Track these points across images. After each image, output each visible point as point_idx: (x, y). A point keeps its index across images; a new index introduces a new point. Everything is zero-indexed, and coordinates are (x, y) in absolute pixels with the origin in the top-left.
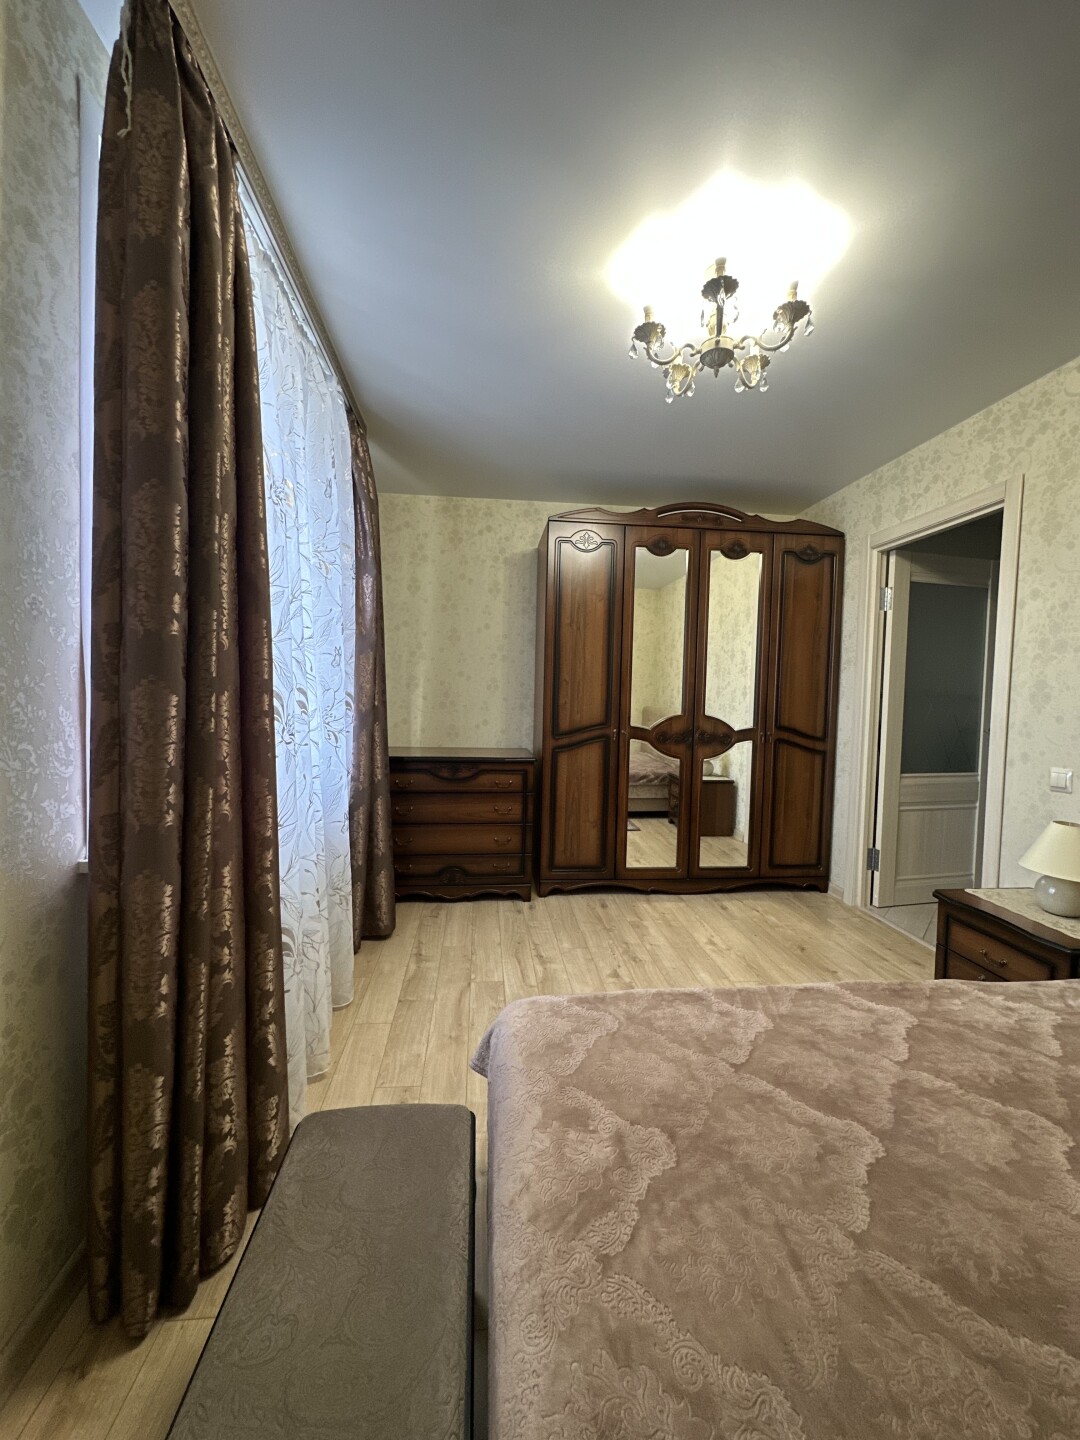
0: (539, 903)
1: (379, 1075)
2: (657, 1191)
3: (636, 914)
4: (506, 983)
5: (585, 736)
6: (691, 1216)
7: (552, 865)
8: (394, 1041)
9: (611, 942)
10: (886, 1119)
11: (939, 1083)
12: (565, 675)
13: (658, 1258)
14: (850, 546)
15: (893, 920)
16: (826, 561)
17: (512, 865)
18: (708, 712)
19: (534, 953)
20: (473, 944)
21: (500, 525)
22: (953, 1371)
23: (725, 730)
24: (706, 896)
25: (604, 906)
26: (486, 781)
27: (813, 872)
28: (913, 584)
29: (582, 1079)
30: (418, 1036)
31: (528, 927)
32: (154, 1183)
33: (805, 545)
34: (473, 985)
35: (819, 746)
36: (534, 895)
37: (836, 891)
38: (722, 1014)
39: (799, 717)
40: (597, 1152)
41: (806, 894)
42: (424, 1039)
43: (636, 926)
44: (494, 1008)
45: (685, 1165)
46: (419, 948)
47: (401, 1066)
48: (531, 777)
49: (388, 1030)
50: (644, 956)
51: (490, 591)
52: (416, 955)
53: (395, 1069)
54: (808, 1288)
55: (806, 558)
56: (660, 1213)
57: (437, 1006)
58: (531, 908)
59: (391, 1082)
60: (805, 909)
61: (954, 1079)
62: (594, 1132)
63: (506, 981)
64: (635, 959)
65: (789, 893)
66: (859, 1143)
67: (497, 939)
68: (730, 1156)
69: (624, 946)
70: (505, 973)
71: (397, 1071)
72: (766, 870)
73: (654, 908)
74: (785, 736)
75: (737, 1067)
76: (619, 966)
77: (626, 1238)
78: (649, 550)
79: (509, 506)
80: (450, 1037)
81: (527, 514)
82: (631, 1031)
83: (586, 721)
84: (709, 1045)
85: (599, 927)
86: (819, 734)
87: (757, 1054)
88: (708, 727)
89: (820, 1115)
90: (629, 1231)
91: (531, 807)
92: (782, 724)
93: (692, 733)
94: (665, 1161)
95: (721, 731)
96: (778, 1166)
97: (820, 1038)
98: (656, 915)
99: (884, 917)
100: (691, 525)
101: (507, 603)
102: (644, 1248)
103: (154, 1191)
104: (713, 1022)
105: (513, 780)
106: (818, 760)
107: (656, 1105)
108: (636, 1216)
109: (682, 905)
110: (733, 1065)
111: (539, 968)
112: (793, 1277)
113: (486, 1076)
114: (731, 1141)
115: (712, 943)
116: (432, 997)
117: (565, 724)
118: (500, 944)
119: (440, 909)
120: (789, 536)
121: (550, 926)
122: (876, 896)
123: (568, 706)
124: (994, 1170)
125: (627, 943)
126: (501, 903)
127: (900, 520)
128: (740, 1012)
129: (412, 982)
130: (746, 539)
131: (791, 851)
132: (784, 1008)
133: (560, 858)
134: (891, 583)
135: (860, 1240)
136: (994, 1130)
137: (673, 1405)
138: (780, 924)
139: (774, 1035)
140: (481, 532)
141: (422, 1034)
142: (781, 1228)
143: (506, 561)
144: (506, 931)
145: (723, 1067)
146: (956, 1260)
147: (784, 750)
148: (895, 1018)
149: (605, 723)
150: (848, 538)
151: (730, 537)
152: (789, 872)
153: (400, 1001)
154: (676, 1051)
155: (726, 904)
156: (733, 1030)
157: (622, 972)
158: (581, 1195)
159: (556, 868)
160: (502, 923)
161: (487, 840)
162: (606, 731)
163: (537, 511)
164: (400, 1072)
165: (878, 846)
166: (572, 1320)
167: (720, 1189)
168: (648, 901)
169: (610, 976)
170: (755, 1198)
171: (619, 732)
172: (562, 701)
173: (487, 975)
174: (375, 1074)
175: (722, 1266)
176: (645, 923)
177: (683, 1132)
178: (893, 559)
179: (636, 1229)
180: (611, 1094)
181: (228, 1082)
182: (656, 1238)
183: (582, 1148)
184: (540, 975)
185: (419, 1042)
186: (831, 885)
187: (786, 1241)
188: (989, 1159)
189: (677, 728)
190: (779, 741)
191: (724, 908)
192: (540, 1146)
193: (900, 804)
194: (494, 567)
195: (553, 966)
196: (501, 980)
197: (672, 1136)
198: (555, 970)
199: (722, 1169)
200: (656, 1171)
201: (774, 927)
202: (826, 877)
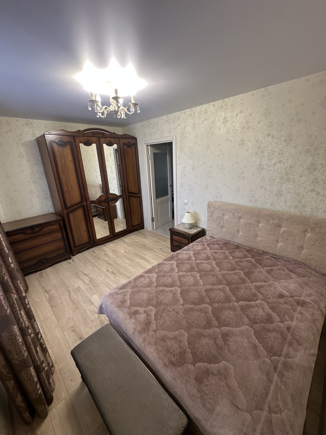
0: (74, 258)
1: (61, 328)
2: (156, 316)
3: (104, 251)
4: (81, 286)
5: (76, 207)
6: (162, 316)
7: (75, 246)
8: (58, 318)
9: (102, 262)
10: (179, 284)
11: (183, 273)
12: (65, 189)
13: (161, 325)
14: (138, 142)
15: (159, 232)
16: (133, 146)
17: (63, 251)
18: (111, 192)
19: (83, 274)
20: (62, 280)
21: (15, 129)
22: (197, 314)
23: (116, 196)
24: (118, 239)
25: (94, 252)
26: (46, 229)
27: (141, 225)
28: (154, 153)
29: (132, 305)
30: (65, 313)
31: (76, 267)
32: (38, 388)
33: (128, 141)
34: (70, 291)
35: (138, 195)
36: (72, 257)
37: (146, 228)
38: (148, 277)
39: (133, 189)
40: (142, 317)
41: (140, 231)
42: (67, 313)
43: (106, 255)
44: (81, 294)
45: (157, 309)
46: (45, 289)
47: (66, 323)
48: (62, 224)
49: (54, 317)
50: (112, 262)
51: (19, 157)
52: (45, 291)
53: (65, 325)
54: (180, 316)
55: (128, 145)
56: (158, 319)
57: (64, 302)
58: (73, 261)
59: (66, 328)
60: (142, 235)
61: (185, 271)
62: (140, 313)
63: (80, 286)
64: (110, 264)
65: (137, 232)
66: (177, 290)
67: (69, 275)
68: (162, 303)
69: (106, 262)
70: (78, 283)
71: (66, 324)
72: (131, 228)
73: (108, 248)
74: (130, 194)
75: (156, 287)
76: (107, 268)
77: (155, 326)
78: (84, 144)
79: (17, 121)
80: (75, 308)
81: (27, 124)
82: (135, 290)
83: (75, 202)
84: (149, 285)
85: (96, 259)
86: (138, 192)
87: (157, 282)
88: (111, 196)
89: (171, 288)
90: (155, 325)
91: (64, 233)
92: (129, 192)
93: (108, 199)
94: (154, 310)
95: (115, 196)
96: (169, 301)
97: (165, 274)
98: (109, 249)
99: (157, 232)
100: (96, 135)
101: (29, 161)
102: (159, 326)
103: (39, 389)
104: (147, 280)
105: (56, 227)
106: (138, 199)
107: (148, 302)
108: (155, 322)
109: (114, 244)
110: (155, 287)
111: (87, 278)
112: (178, 315)
113: (104, 314)
114: (162, 301)
115: (126, 252)
116: (61, 301)
117: (69, 204)
118: (71, 276)
119: (42, 273)
120: (124, 139)
121: (82, 264)
122: (154, 227)
123: (69, 199)
124: (193, 284)
125: (106, 261)
126: (62, 263)
127: (151, 138)
128: (150, 275)
129: (51, 300)
130: (112, 140)
131: (136, 222)
132: (157, 270)
133: (77, 244)
134: (149, 154)
135: (183, 305)
136: (191, 278)
137: (172, 341)
138: (138, 241)
139: (158, 277)
140: (7, 132)
141: (65, 312)
142: (174, 310)
143: (23, 144)
144: (70, 271)
145: (154, 288)
146: (193, 300)
147: (131, 198)
148: (173, 263)
149: (82, 201)
150: (137, 139)
151: (108, 139)
152: (136, 227)
153: (51, 307)
154: (144, 290)
155: (124, 240)
156: (151, 280)
157: (109, 269)
158: (145, 325)
159: (77, 247)
160: (67, 269)
161: (52, 247)
162: (83, 204)
163: (31, 124)
164: (67, 324)
165: (154, 217)
166: (155, 342)
167: (164, 310)
168: (105, 246)
169: (106, 272)
170: (169, 308)
171: (87, 204)
172: (66, 197)
173: (73, 287)
174: (60, 329)
175: (169, 320)
176: (108, 253)
177: (154, 304)
178: (149, 147)
179: (156, 324)
180: (139, 305)
181: (41, 357)
182: (159, 323)
183: (140, 317)
184: (88, 280)
185: (66, 314)
186: (145, 227)
187: (175, 311)
188: (192, 283)
189: (103, 198)
190: (129, 196)
191: (124, 241)
192: (132, 322)
193: (157, 206)
194: (17, 147)
195: (90, 275)
196: (78, 286)
197: (153, 306)
198: (92, 276)
199: (162, 306)
200: (154, 313)
201: (137, 242)
202: (143, 226)
